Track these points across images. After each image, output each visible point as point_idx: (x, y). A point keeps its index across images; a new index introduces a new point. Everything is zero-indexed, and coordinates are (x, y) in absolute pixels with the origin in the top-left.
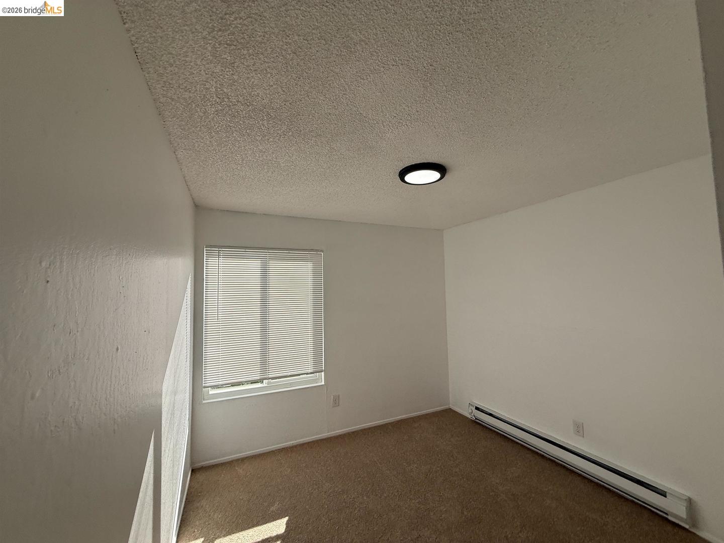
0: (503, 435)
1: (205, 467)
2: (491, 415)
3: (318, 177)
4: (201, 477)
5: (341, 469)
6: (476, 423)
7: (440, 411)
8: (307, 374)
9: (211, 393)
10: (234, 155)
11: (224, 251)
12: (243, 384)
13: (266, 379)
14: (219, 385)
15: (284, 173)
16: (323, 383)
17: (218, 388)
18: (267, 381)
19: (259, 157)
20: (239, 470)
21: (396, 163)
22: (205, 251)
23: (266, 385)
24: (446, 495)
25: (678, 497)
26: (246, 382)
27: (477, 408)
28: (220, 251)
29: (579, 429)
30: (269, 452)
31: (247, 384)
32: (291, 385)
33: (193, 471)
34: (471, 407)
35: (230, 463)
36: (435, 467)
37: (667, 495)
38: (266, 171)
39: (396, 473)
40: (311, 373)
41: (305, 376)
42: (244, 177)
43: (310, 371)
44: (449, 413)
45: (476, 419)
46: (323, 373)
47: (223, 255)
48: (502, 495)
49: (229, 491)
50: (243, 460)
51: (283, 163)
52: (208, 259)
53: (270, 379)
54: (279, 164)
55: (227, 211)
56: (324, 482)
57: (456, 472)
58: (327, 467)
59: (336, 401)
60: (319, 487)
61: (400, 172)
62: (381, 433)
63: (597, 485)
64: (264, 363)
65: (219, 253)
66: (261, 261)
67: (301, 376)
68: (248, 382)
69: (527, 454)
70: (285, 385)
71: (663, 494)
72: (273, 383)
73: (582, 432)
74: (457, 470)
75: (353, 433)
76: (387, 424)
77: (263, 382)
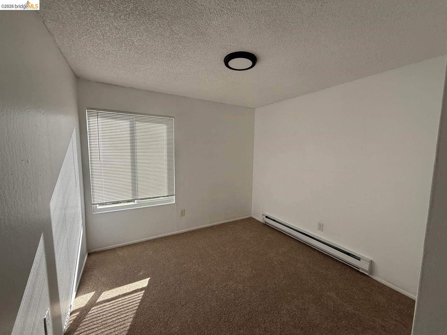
0: (279, 231)
1: (98, 252)
2: (274, 220)
3: (166, 58)
4: (94, 257)
5: (184, 251)
6: (266, 225)
7: (246, 219)
8: (164, 197)
9: (98, 208)
10: (95, 29)
11: (101, 113)
12: (121, 203)
13: (136, 199)
14: (103, 203)
15: (139, 52)
16: (174, 202)
17: (103, 205)
18: (137, 201)
19: (116, 34)
20: (119, 253)
21: (222, 50)
22: (87, 112)
23: (137, 203)
24: (244, 263)
25: (366, 260)
26: (122, 201)
27: (267, 217)
28: (99, 112)
29: (321, 227)
30: (140, 243)
31: (124, 203)
32: (153, 203)
33: (89, 254)
34: (263, 216)
35: (114, 249)
36: (239, 249)
37: (361, 259)
38: (124, 48)
39: (216, 252)
40: (166, 196)
41: (163, 198)
42: (108, 52)
43: (165, 195)
44: (251, 220)
45: (265, 223)
46: (174, 196)
47: (100, 116)
48: (275, 262)
49: (112, 265)
50: (122, 247)
51: (136, 42)
52: (89, 118)
53: (139, 199)
54: (133, 43)
55: (102, 83)
56: (173, 258)
57: (251, 251)
58: (175, 250)
59: (183, 213)
60: (169, 261)
61: (225, 58)
62: (209, 231)
63: (326, 256)
64: (134, 190)
65: (97, 114)
66: (130, 122)
67: (160, 198)
68: (124, 202)
69: (291, 240)
70: (150, 203)
71: (359, 259)
72: (141, 202)
73: (322, 229)
74: (252, 250)
75: (193, 231)
76: (214, 226)
77: (134, 202)
